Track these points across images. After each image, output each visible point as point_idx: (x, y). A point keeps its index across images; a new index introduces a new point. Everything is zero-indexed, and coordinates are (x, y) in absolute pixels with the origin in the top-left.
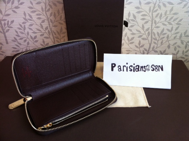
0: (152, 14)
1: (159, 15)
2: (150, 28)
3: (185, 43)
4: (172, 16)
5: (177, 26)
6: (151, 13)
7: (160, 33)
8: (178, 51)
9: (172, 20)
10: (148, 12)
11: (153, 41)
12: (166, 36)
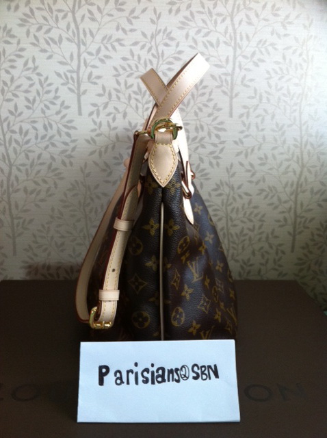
0: (226, 209)
1: (235, 210)
2: (225, 228)
3: (274, 248)
4: (252, 210)
5: (261, 223)
6: (224, 207)
7: (238, 234)
8: (268, 260)
9: (253, 216)
10: (221, 205)
11: (231, 245)
12: (247, 237)
